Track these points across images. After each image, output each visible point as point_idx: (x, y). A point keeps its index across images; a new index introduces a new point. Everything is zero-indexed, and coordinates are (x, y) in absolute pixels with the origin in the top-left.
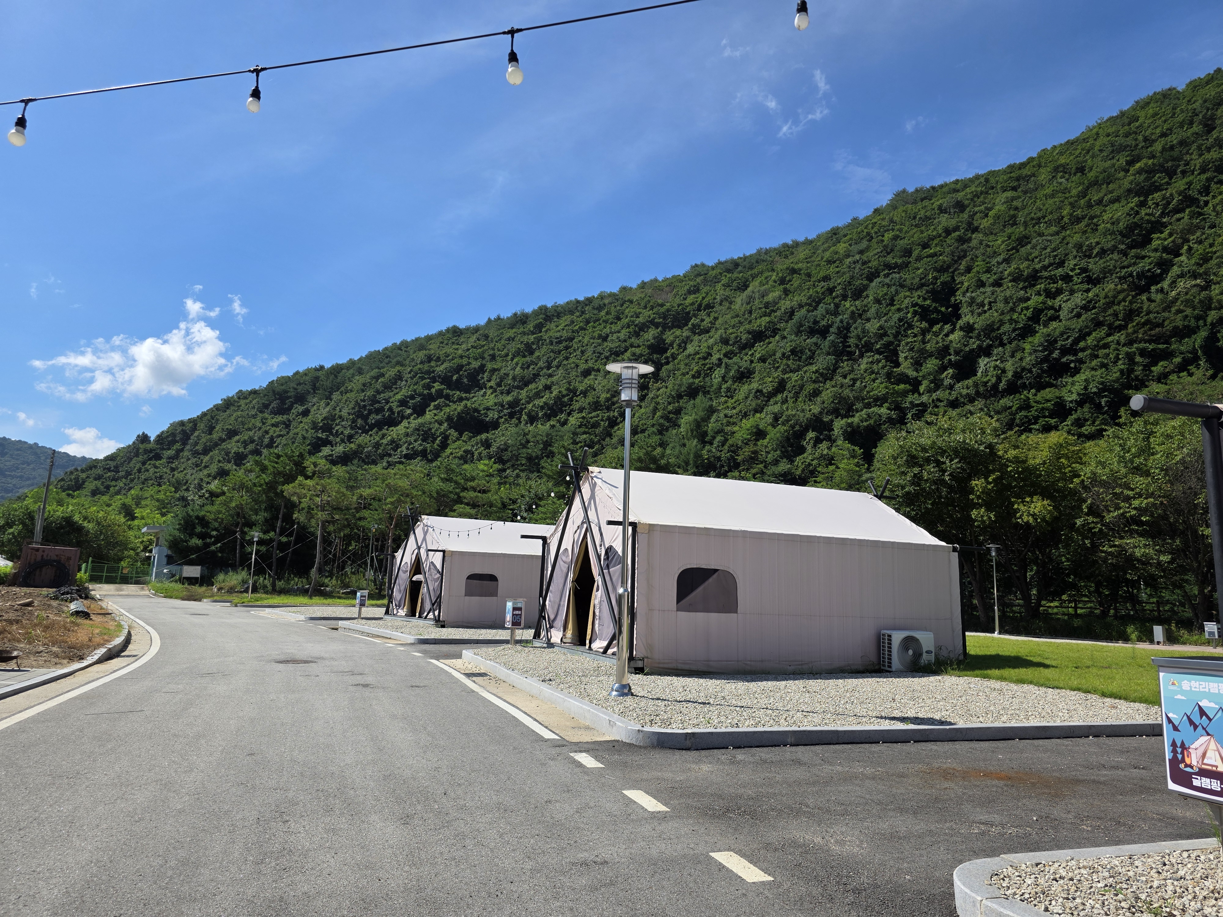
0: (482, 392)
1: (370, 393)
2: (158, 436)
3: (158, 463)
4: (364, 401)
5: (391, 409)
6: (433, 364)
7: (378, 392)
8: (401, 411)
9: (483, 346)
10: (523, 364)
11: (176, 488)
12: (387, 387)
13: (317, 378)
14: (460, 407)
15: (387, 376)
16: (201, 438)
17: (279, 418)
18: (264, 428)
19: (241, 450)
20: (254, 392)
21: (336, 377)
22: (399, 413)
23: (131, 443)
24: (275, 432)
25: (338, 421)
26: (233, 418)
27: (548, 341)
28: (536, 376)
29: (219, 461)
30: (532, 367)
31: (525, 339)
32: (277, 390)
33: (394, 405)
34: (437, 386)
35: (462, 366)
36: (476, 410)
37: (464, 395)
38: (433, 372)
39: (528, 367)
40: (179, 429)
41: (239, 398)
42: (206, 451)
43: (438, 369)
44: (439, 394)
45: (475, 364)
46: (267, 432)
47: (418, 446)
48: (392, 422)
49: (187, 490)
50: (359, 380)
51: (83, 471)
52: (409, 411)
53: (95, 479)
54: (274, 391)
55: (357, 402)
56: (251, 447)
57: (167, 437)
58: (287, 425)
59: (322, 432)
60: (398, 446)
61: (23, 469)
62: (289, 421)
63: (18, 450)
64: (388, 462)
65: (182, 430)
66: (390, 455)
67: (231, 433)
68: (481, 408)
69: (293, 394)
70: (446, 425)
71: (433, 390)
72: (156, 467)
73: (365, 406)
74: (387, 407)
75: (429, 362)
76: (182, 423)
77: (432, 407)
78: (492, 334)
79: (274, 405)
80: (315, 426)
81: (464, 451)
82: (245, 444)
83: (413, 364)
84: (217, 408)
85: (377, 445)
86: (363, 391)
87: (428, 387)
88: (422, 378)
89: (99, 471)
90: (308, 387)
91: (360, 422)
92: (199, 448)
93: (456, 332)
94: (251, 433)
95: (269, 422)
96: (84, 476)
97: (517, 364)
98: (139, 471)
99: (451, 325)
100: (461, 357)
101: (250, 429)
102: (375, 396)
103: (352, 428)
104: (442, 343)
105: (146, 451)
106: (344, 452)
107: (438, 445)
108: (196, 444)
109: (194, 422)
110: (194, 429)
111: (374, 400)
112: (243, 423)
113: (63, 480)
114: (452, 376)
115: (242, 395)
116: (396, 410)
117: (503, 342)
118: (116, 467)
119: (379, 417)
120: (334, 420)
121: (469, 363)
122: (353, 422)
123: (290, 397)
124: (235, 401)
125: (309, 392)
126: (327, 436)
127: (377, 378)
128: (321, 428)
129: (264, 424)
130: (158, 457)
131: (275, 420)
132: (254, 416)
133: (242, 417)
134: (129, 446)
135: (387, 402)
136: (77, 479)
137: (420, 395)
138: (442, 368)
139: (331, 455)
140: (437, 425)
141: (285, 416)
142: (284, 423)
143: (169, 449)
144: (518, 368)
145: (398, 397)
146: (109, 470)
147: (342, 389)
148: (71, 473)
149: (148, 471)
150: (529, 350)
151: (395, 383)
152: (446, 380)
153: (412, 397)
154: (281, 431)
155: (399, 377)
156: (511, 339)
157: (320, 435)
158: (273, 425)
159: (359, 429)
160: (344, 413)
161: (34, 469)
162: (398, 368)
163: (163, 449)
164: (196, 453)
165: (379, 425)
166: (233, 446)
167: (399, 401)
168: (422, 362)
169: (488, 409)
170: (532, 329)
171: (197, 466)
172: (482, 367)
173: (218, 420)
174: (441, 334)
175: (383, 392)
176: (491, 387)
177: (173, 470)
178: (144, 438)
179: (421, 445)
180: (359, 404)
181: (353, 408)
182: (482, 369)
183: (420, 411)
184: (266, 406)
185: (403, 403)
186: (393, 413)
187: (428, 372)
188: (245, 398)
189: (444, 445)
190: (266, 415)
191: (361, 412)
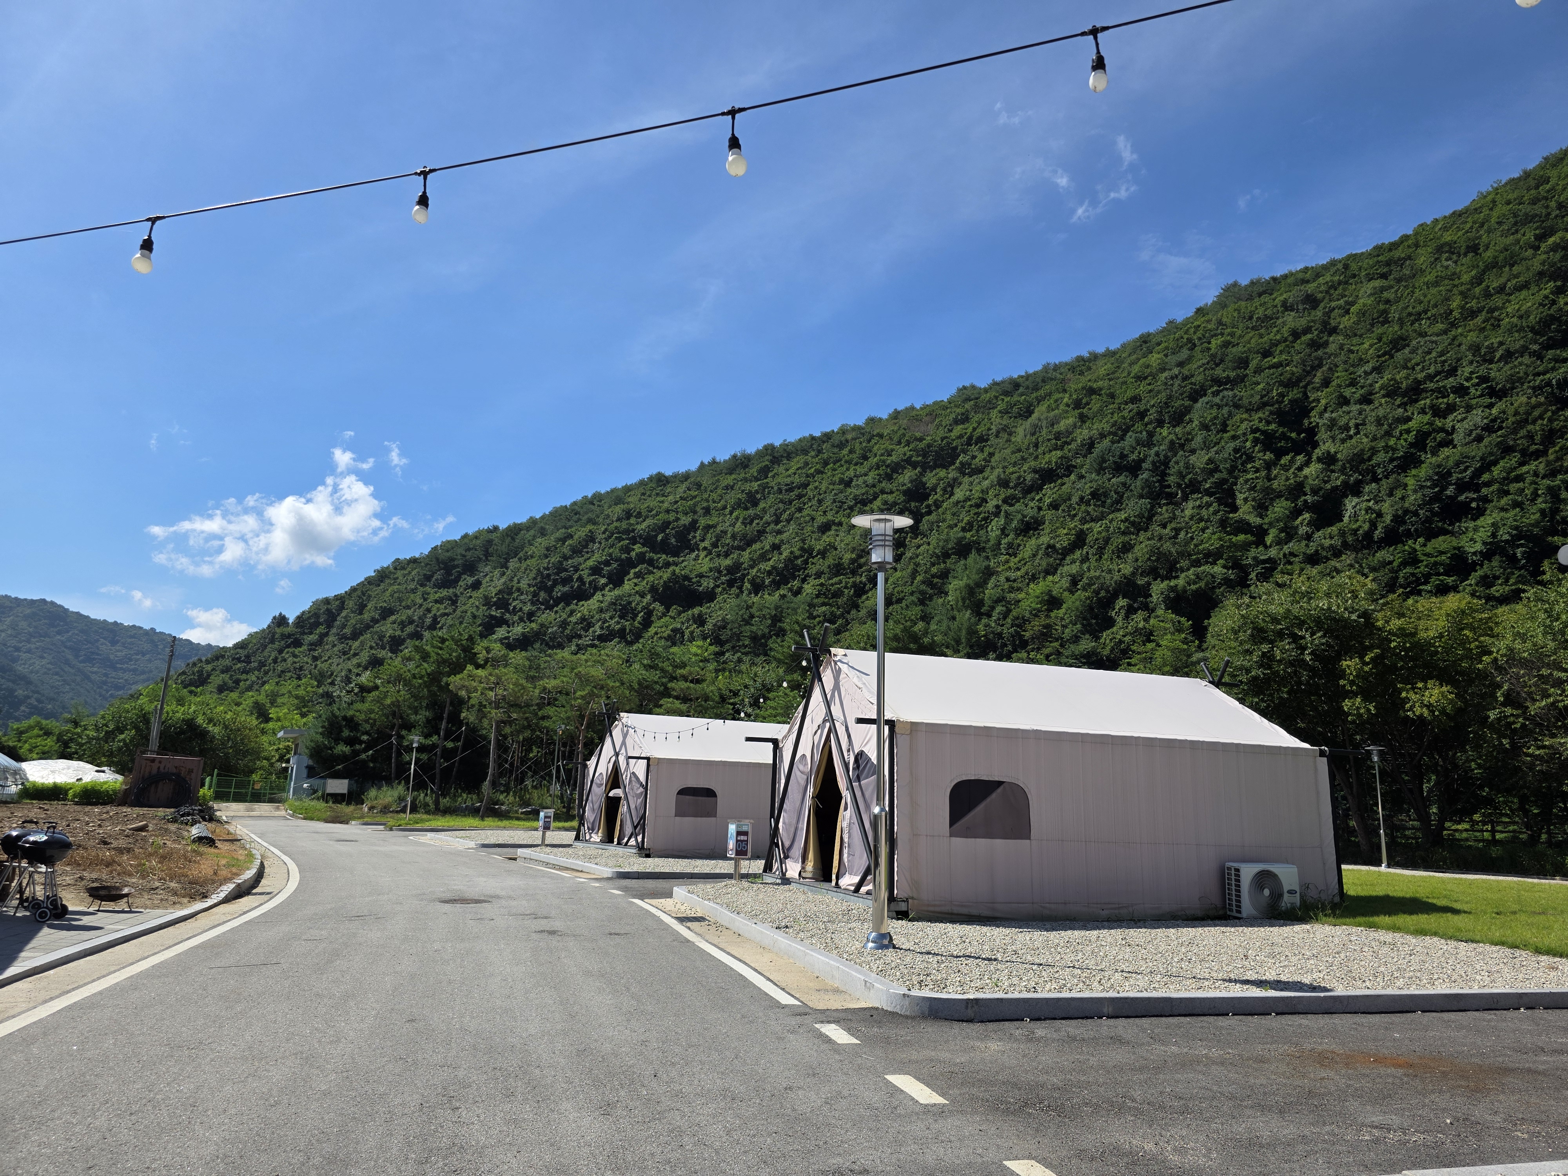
0: (693, 555)
1: (554, 559)
2: (298, 617)
3: (297, 651)
4: (547, 569)
5: (580, 579)
6: (633, 520)
7: (566, 558)
8: (594, 580)
9: (695, 497)
10: (745, 519)
11: (319, 682)
12: (577, 551)
13: (490, 542)
14: (666, 575)
15: (576, 537)
16: (349, 618)
17: (444, 593)
18: (426, 606)
19: (398, 633)
20: (414, 561)
21: (513, 539)
22: (590, 583)
23: (265, 627)
24: (438, 609)
25: (515, 595)
26: (388, 593)
27: (776, 488)
28: (761, 533)
29: (371, 648)
30: (756, 521)
31: (747, 487)
32: (441, 557)
33: (585, 574)
34: (638, 548)
35: (669, 523)
36: (686, 578)
37: (671, 560)
38: (633, 530)
39: (751, 523)
40: (324, 608)
41: (396, 569)
42: (355, 636)
43: (639, 527)
44: (641, 559)
45: (685, 520)
46: (429, 610)
47: (614, 624)
48: (583, 595)
49: (332, 684)
50: (542, 543)
51: (208, 662)
52: (603, 581)
53: (223, 672)
54: (437, 559)
55: (539, 570)
56: (410, 629)
57: (309, 618)
58: (454, 601)
59: (497, 609)
60: (590, 625)
61: (137, 660)
62: (456, 595)
63: (131, 637)
64: (577, 645)
65: (327, 610)
66: (580, 637)
67: (387, 613)
68: (693, 576)
69: (460, 562)
70: (649, 597)
71: (633, 554)
72: (295, 656)
73: (549, 575)
74: (576, 577)
75: (628, 518)
76: (327, 601)
77: (631, 575)
78: (706, 481)
79: (437, 576)
80: (487, 602)
81: (672, 630)
82: (403, 625)
83: (608, 521)
84: (369, 581)
85: (564, 624)
86: (546, 556)
87: (627, 550)
88: (620, 539)
89: (227, 662)
90: (480, 553)
91: (542, 595)
92: (347, 631)
93: (661, 480)
94: (410, 612)
95: (432, 597)
96: (209, 668)
97: (737, 518)
98: (275, 661)
99: (654, 472)
100: (668, 511)
101: (408, 607)
102: (561, 563)
103: (533, 603)
104: (643, 494)
105: (284, 636)
106: (523, 634)
107: (640, 623)
108: (344, 626)
109: (341, 600)
110: (342, 607)
111: (560, 568)
112: (400, 600)
113: (184, 673)
114: (656, 536)
115: (399, 565)
116: (587, 579)
117: (719, 491)
118: (248, 656)
119: (566, 589)
120: (511, 593)
121: (677, 519)
122: (534, 596)
123: (457, 566)
124: (390, 572)
125: (480, 559)
126: (503, 613)
127: (563, 540)
128: (495, 604)
129: (425, 600)
130: (297, 643)
131: (438, 595)
132: (414, 591)
133: (399, 591)
134: (263, 630)
135: (576, 570)
136: (200, 672)
137: (616, 561)
138: (644, 525)
139: (507, 638)
140: (638, 598)
141: (451, 590)
142: (450, 599)
143: (311, 633)
144: (739, 524)
145: (590, 563)
146: (239, 660)
147: (521, 554)
148: (194, 664)
149: (285, 660)
150: (752, 500)
151: (586, 546)
152: (649, 541)
153: (607, 563)
154: (446, 608)
155: (591, 538)
156: (731, 487)
157: (493, 613)
158: (436, 601)
159: (542, 604)
160: (523, 585)
161: (150, 661)
162: (590, 527)
163: (304, 633)
164: (343, 638)
165: (567, 599)
166: (388, 628)
167: (591, 568)
168: (619, 520)
169: (701, 576)
170: (755, 474)
171: (344, 653)
172: (694, 523)
173: (370, 596)
174: (642, 483)
175: (571, 557)
176: (705, 548)
177: (315, 659)
178: (281, 621)
179: (618, 623)
180: (542, 573)
181: (535, 579)
182: (693, 526)
183: (616, 580)
184: (428, 578)
185: (596, 570)
186: (584, 583)
187: (627, 532)
188: (403, 568)
189: (647, 623)
190: (428, 589)
191: (544, 584)
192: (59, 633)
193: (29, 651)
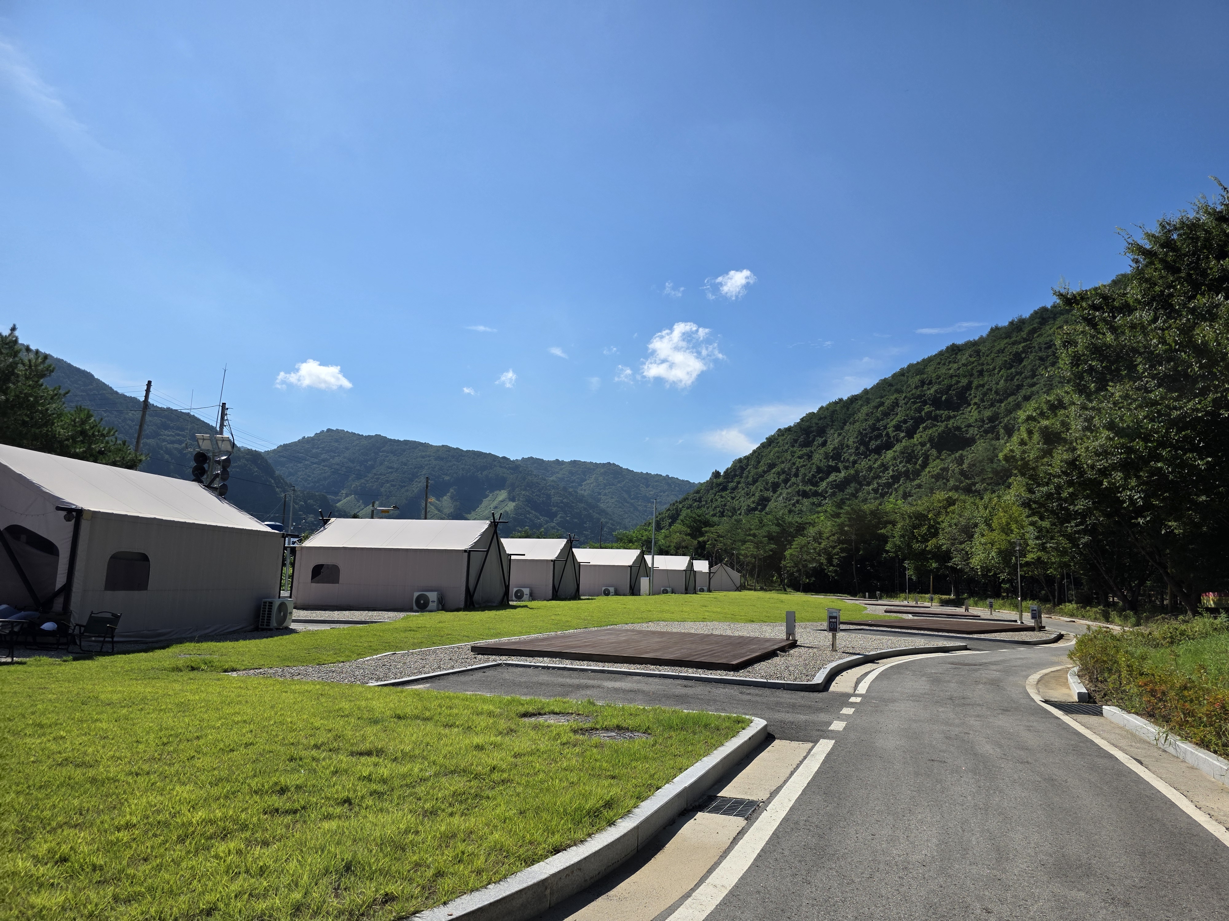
0: (969, 409)
1: (871, 422)
2: (725, 472)
3: (724, 494)
4: (865, 430)
5: (887, 435)
6: (925, 387)
7: (878, 420)
8: (896, 435)
9: (973, 363)
10: (1007, 376)
11: (732, 513)
12: (886, 414)
13: (834, 412)
14: (941, 427)
15: (886, 404)
16: (751, 471)
17: (805, 450)
18: (793, 461)
19: (776, 480)
20: (789, 429)
21: (848, 409)
22: (894, 437)
23: (708, 479)
24: (800, 462)
25: (845, 450)
26: (772, 454)
27: (1037, 347)
28: (1019, 387)
29: (761, 491)
30: (1017, 377)
31: (1015, 349)
33: (890, 430)
34: (927, 408)
35: (951, 386)
36: (958, 428)
37: (952, 414)
38: (924, 395)
39: (1012, 380)
40: (738, 465)
41: (778, 435)
42: (755, 481)
43: (928, 392)
44: (929, 415)
45: (964, 381)
46: (794, 464)
47: (901, 468)
48: (889, 446)
49: (740, 514)
50: (865, 410)
51: (680, 503)
52: (902, 435)
53: (688, 508)
54: (801, 428)
55: (859, 431)
56: (783, 477)
57: (731, 472)
58: (810, 456)
59: (833, 460)
60: (887, 469)
62: (812, 452)
64: (878, 483)
65: (740, 466)
66: (880, 477)
67: (772, 466)
68: (963, 426)
69: (815, 428)
70: (928, 445)
71: (923, 413)
72: (722, 497)
73: (866, 434)
74: (884, 434)
75: (922, 386)
76: (740, 460)
77: (921, 429)
78: (983, 349)
79: (801, 439)
80: (827, 456)
81: (941, 469)
82: (779, 474)
83: (909, 389)
84: (763, 446)
85: (870, 468)
86: (866, 420)
87: (920, 410)
88: (915, 403)
89: (690, 502)
90: (829, 420)
91: (862, 448)
92: (750, 479)
94: (783, 466)
95: (796, 455)
96: (681, 506)
97: (1002, 376)
98: (712, 501)
100: (951, 377)
101: (783, 462)
102: (874, 424)
103: (856, 455)
104: (939, 363)
105: (718, 485)
106: (845, 477)
107: (920, 465)
108: (747, 477)
109: (747, 458)
110: (747, 465)
111: (874, 428)
112: (778, 457)
113: (669, 510)
114: (941, 397)
115: (781, 432)
116: (892, 435)
117: (993, 355)
118: (700, 498)
119: (879, 442)
120: (843, 449)
121: (958, 382)
122: (856, 450)
123: (813, 432)
124: (775, 439)
125: (828, 424)
126: (837, 464)
127: (877, 407)
128: (832, 457)
129: (793, 456)
130: (725, 489)
131: (800, 453)
132: (787, 451)
133: (778, 452)
134: (707, 481)
135: (885, 428)
136: (676, 509)
137: (911, 419)
138: (932, 391)
139: (835, 481)
140: (919, 447)
141: (808, 449)
142: (808, 455)
143: (732, 482)
144: (1002, 381)
145: (894, 423)
146: (695, 500)
147: (852, 419)
148: (674, 504)
149: (717, 500)
150: (1018, 358)
151: (893, 410)
152: (936, 402)
153: (905, 422)
154: (804, 461)
155: (896, 404)
156: (1002, 351)
157: (830, 464)
158: (800, 457)
159: (862, 455)
160: (850, 442)
162: (895, 396)
163: (729, 482)
164: (748, 484)
165: (878, 451)
166: (771, 477)
167: (894, 427)
168: (916, 388)
169: (969, 426)
170: (1025, 336)
171: (748, 494)
172: (970, 383)
173: (762, 456)
174: (941, 353)
175: (882, 420)
176: (975, 404)
177: (733, 498)
178: (716, 474)
179: (904, 466)
180: (861, 433)
181: (857, 438)
182: (969, 387)
183: (910, 434)
184: (796, 441)
185: (898, 428)
186: (889, 437)
187: (920, 397)
188: (783, 435)
189: (925, 465)
190: (795, 449)
191: (863, 440)
192: (619, 482)
193: (605, 495)
